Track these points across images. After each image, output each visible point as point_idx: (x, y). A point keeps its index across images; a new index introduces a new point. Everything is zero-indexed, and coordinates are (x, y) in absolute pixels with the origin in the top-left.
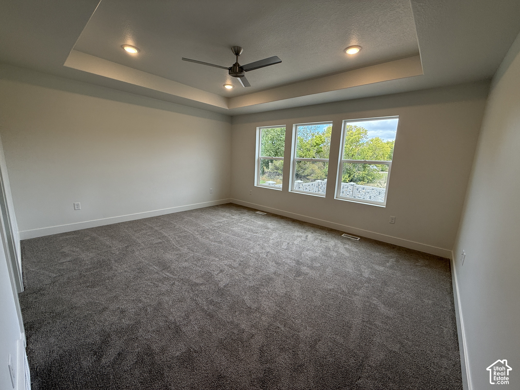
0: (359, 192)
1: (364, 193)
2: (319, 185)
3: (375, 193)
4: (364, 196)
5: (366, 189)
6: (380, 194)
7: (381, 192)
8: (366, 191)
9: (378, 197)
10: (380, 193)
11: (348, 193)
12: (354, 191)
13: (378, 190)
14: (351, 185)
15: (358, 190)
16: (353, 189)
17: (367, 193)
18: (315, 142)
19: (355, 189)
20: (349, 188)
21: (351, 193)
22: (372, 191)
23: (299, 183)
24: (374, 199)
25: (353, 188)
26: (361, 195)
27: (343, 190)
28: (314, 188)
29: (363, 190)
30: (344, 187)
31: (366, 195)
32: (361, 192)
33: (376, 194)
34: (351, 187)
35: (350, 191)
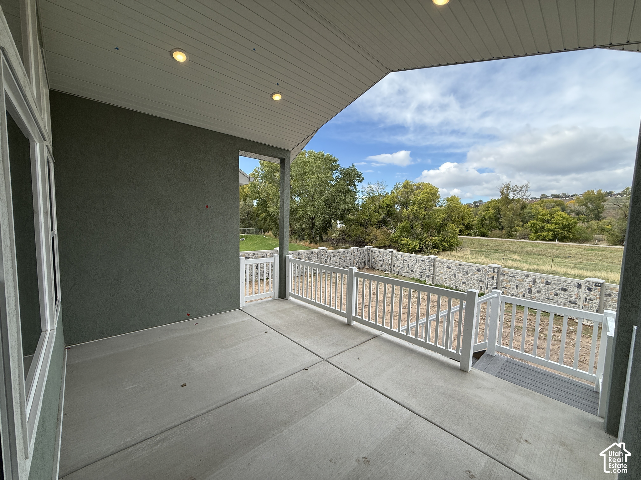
0: (398, 260)
1: (402, 261)
2: (354, 252)
3: (412, 261)
4: (403, 264)
5: (404, 256)
6: (416, 262)
7: (418, 260)
8: (404, 259)
9: (415, 265)
10: (416, 260)
11: (387, 262)
12: (393, 259)
13: (415, 257)
14: (390, 252)
15: (396, 257)
16: (392, 257)
17: (405, 261)
18: (386, 203)
19: (394, 256)
20: (388, 255)
21: (390, 261)
22: (410, 258)
23: (321, 250)
24: (412, 267)
25: (392, 255)
26: (400, 264)
27: (383, 258)
28: (348, 256)
29: (401, 258)
30: (384, 255)
31: (404, 263)
32: (399, 259)
33: (414, 261)
34: (390, 254)
35: (389, 258)
